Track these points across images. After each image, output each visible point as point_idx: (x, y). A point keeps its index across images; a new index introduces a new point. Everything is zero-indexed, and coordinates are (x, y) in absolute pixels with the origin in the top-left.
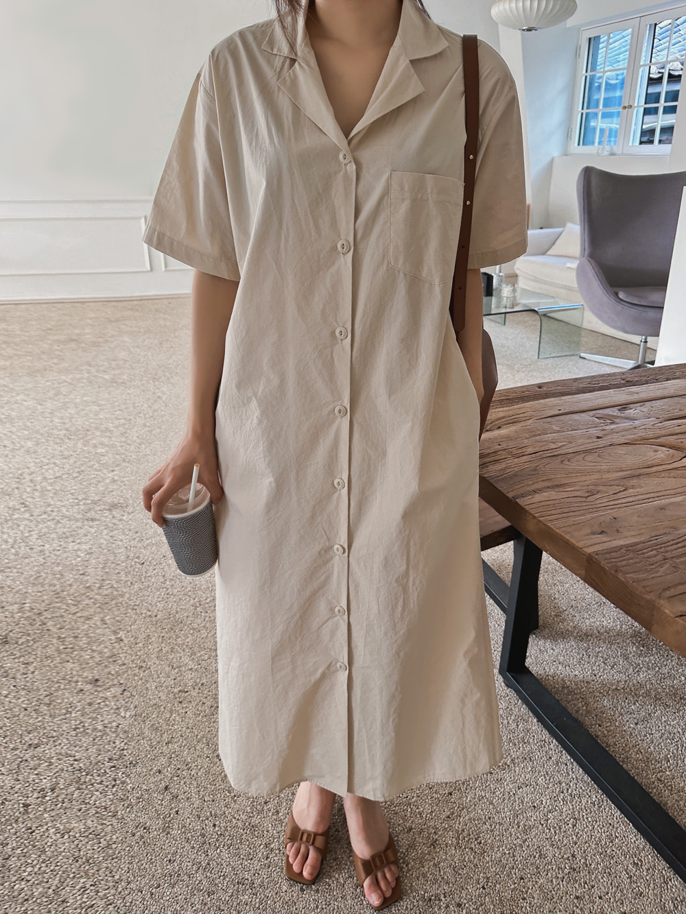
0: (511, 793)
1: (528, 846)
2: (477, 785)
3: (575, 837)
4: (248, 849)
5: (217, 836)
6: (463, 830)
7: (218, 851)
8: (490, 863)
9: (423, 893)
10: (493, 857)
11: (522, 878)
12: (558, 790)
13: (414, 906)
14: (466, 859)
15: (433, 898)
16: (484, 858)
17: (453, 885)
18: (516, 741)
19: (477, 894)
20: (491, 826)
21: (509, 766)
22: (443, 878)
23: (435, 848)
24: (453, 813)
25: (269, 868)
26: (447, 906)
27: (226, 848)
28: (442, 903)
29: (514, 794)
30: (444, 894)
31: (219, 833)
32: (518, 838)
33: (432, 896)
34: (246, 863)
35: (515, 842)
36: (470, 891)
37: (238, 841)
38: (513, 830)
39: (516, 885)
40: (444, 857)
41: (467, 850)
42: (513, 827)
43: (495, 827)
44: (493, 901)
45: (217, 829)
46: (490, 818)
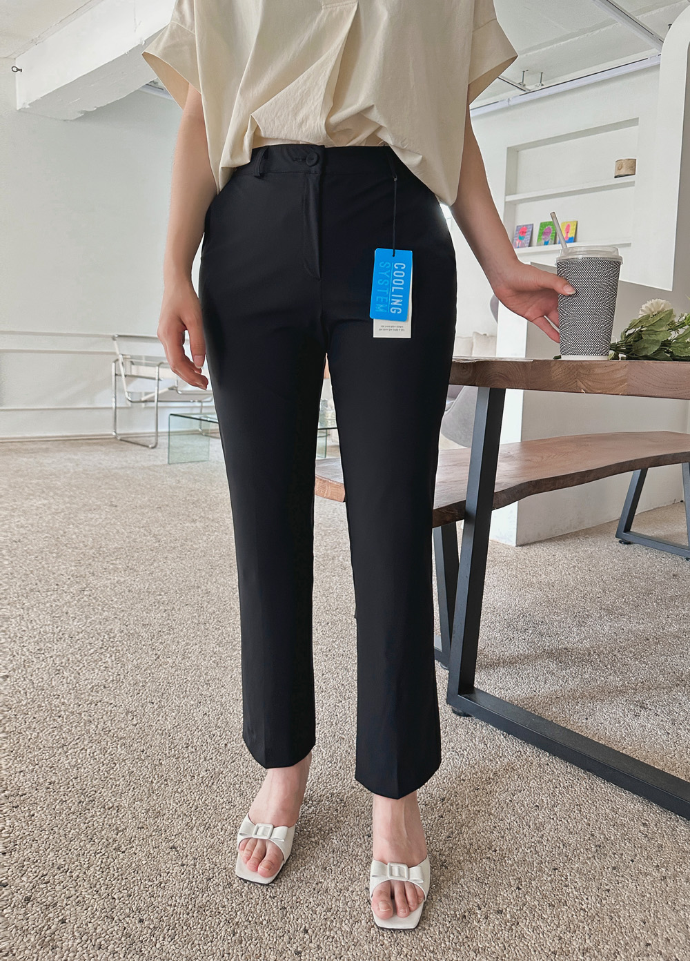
0: (508, 801)
1: (548, 840)
2: (467, 803)
3: (586, 820)
4: (202, 932)
5: (150, 931)
6: (471, 844)
7: (158, 946)
8: (515, 865)
9: (452, 912)
10: (516, 859)
11: (555, 869)
12: (551, 787)
13: (448, 928)
14: (487, 869)
15: (466, 914)
16: (505, 862)
17: (484, 895)
18: (491, 758)
19: (515, 895)
20: (500, 833)
21: (493, 779)
22: (469, 893)
23: (446, 868)
24: (452, 833)
25: (241, 943)
26: (486, 918)
27: (169, 939)
28: (479, 916)
29: (510, 801)
30: (478, 906)
31: (151, 927)
32: (534, 836)
33: (465, 912)
34: (205, 948)
35: (533, 840)
36: (505, 895)
37: (185, 928)
38: (525, 831)
39: (552, 876)
40: (461, 874)
41: (484, 860)
42: (523, 829)
43: (505, 833)
44: (534, 898)
45: (146, 923)
46: (495, 827)
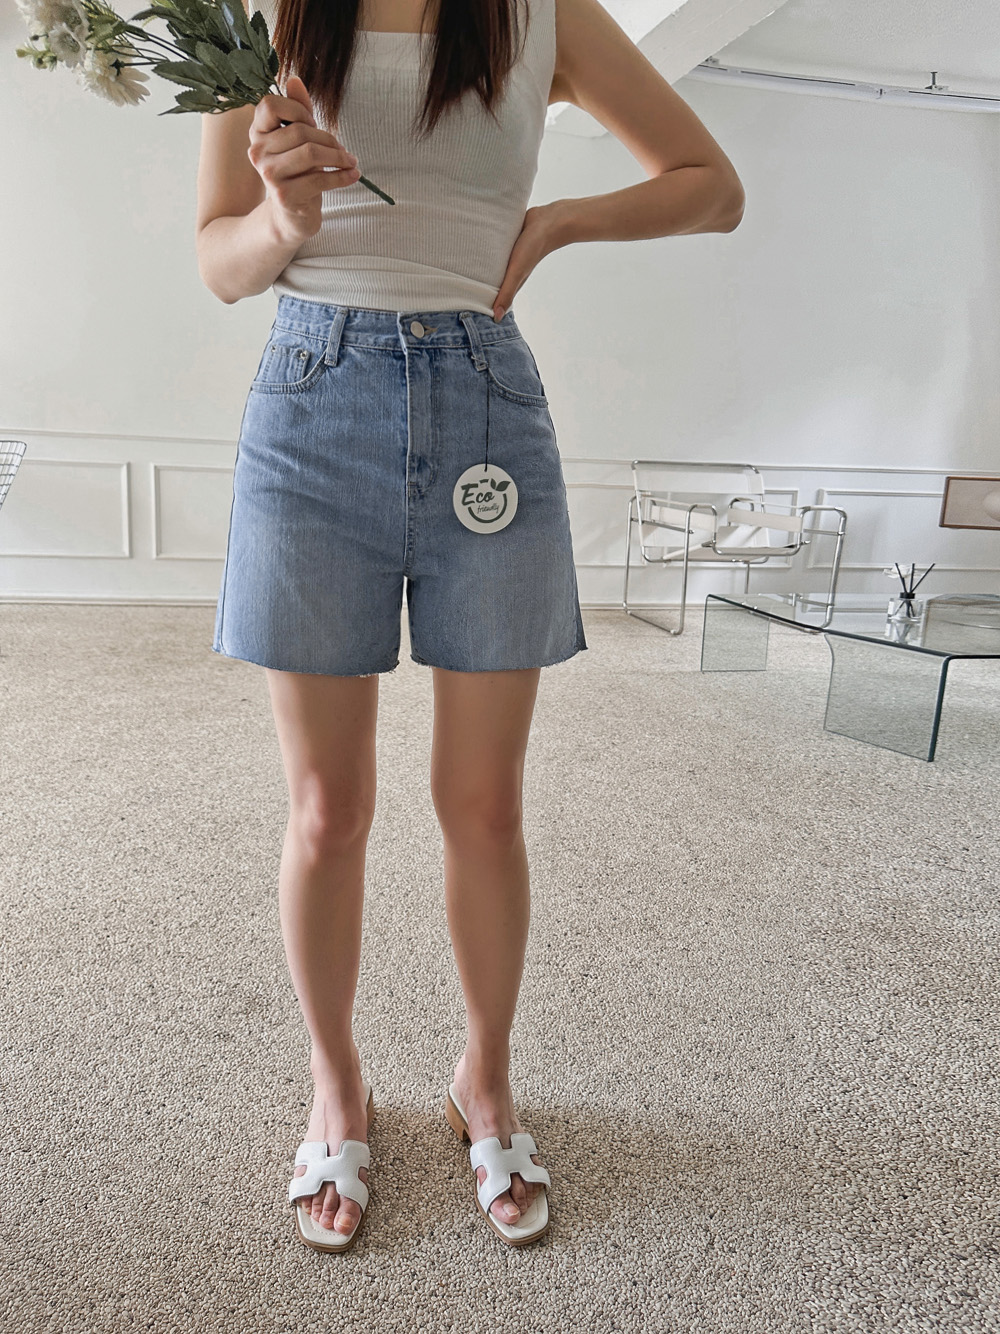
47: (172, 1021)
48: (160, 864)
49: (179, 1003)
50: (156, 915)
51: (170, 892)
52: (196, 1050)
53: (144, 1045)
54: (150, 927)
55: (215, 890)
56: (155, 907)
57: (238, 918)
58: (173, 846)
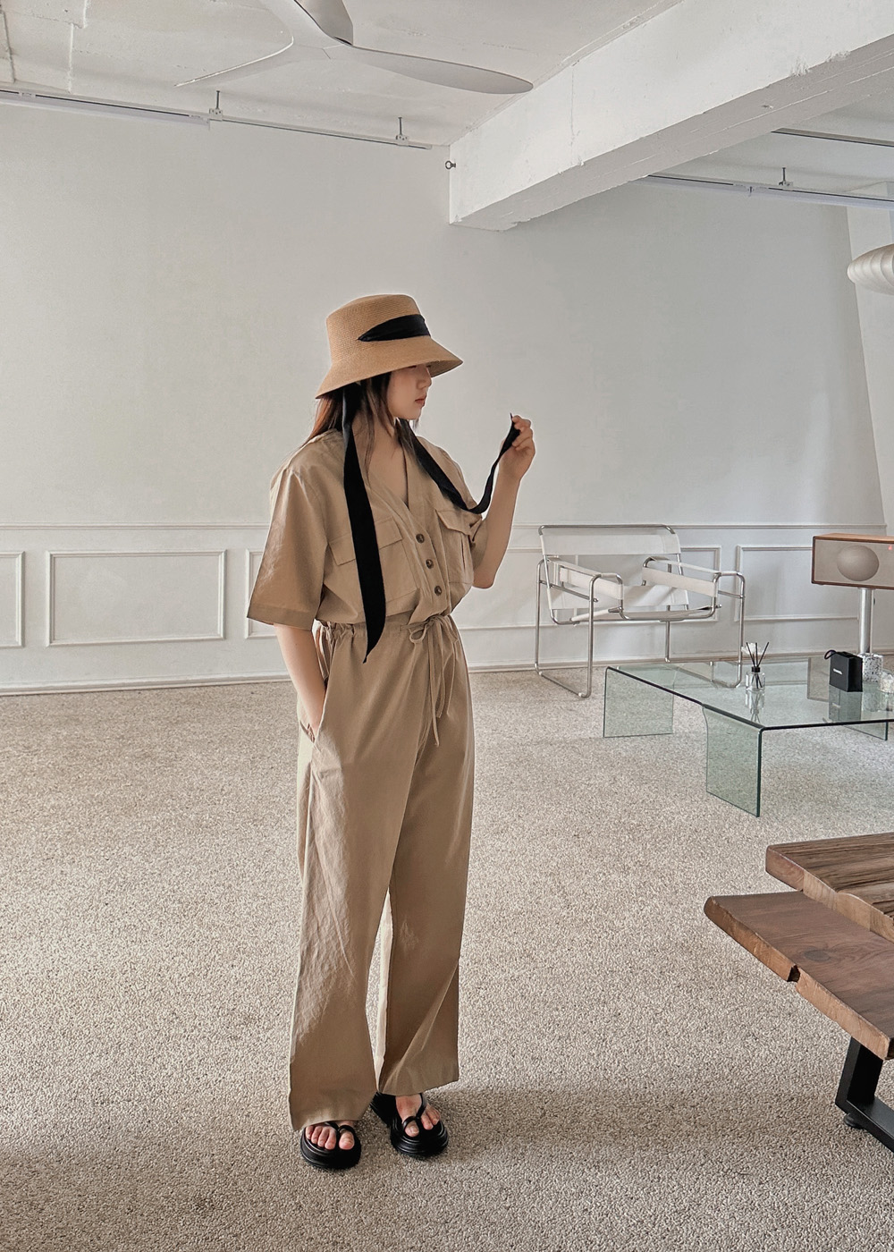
47: (196, 1032)
48: (150, 936)
49: (197, 1022)
50: (160, 970)
51: (165, 955)
52: (218, 1046)
53: (182, 1045)
54: (159, 978)
55: (199, 951)
56: (158, 966)
57: (222, 968)
58: (154, 923)
